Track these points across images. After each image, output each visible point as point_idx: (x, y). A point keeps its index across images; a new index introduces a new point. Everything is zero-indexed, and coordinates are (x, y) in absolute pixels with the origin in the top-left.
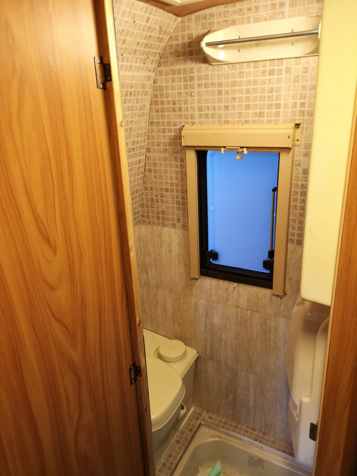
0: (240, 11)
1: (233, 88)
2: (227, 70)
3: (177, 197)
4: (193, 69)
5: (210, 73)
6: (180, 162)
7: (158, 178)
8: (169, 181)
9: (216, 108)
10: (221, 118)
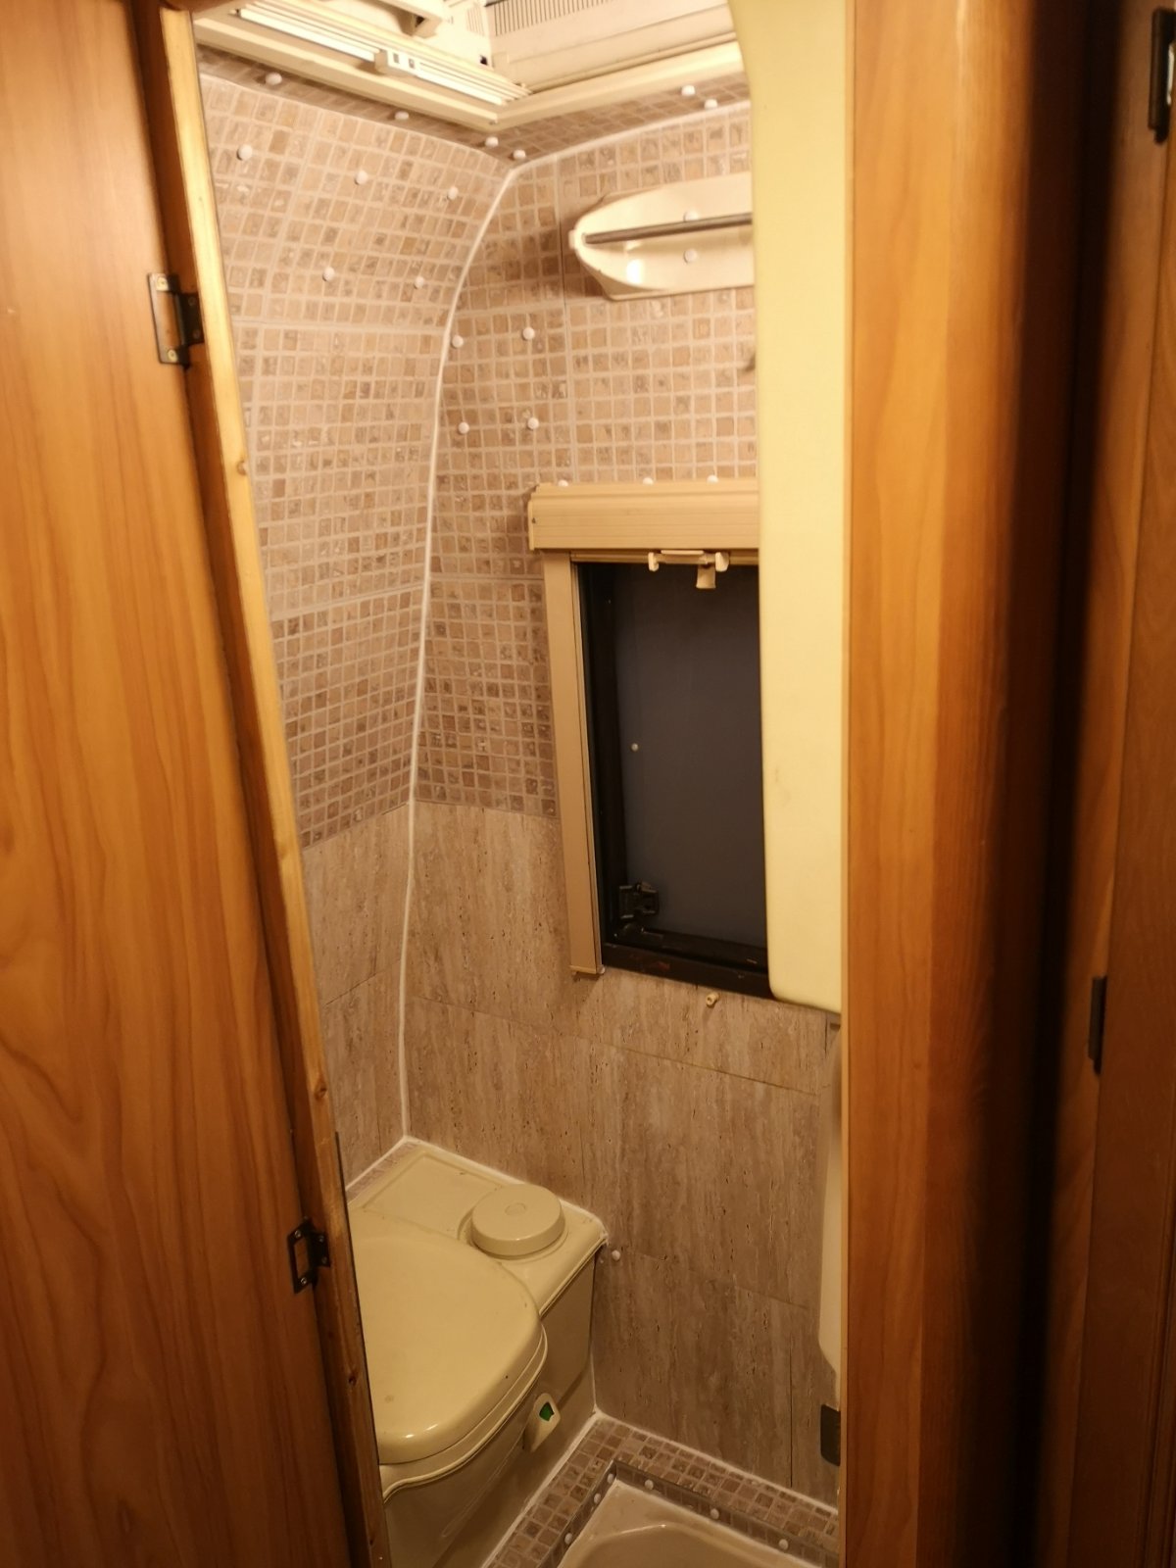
0: (691, 141)
1: (680, 369)
2: (661, 314)
3: (524, 713)
4: (559, 313)
5: (609, 325)
6: (531, 601)
7: (465, 653)
8: (499, 662)
9: (633, 429)
10: (648, 462)
